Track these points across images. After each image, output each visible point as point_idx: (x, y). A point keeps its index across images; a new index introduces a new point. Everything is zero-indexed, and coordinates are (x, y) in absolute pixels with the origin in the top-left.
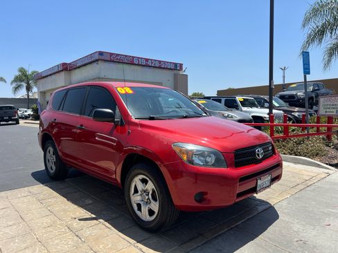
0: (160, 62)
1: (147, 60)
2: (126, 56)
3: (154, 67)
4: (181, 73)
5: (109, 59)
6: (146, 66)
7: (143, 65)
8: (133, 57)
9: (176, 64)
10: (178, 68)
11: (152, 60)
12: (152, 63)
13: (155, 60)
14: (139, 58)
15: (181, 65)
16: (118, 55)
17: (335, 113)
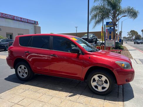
0: (28, 20)
1: (21, 18)
2: (10, 15)
3: (25, 22)
4: (37, 25)
5: (1, 16)
6: (21, 21)
7: (19, 21)
8: (14, 16)
9: (35, 22)
10: (36, 23)
11: (24, 18)
12: (24, 20)
13: (25, 19)
14: (17, 17)
15: (37, 22)
16: (6, 14)
17: (111, 46)
